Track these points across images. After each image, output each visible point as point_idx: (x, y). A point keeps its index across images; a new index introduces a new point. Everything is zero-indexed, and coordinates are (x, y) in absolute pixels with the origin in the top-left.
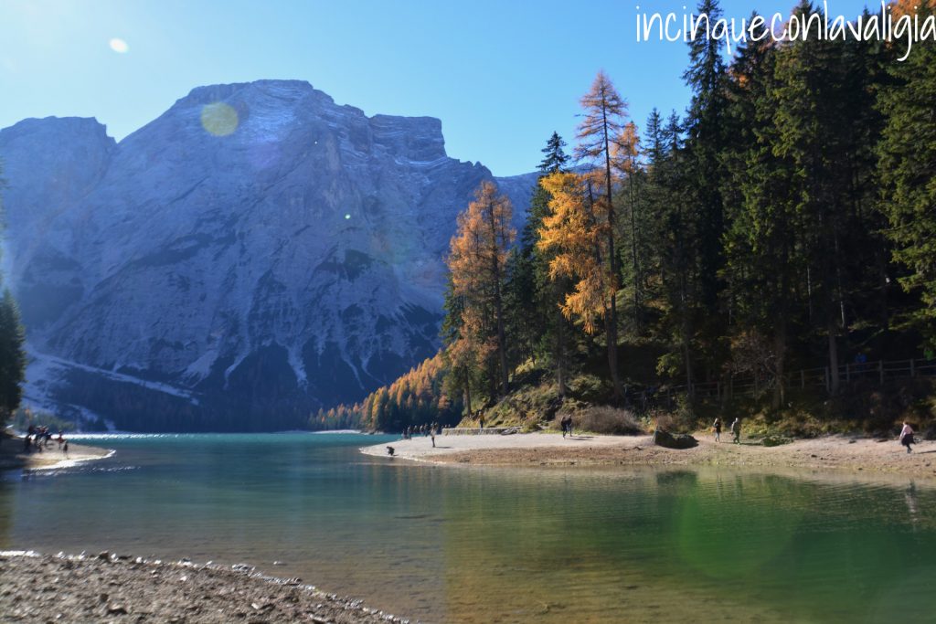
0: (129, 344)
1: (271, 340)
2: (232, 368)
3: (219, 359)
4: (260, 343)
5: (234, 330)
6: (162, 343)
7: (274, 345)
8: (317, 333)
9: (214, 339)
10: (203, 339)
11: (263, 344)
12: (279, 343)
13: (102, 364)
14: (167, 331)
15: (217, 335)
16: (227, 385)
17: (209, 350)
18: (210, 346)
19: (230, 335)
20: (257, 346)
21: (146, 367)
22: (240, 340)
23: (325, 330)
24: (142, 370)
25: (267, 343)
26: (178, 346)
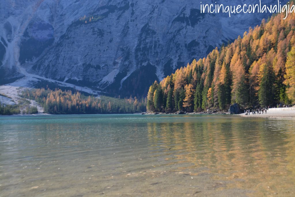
0: (73, 67)
1: (147, 62)
2: (125, 78)
3: (119, 74)
4: (141, 64)
5: (127, 58)
6: (90, 66)
7: (149, 65)
8: (172, 57)
9: (117, 63)
10: (111, 63)
11: (143, 64)
12: (151, 63)
13: (58, 78)
14: (92, 59)
15: (119, 61)
16: (121, 87)
17: (114, 69)
18: (116, 67)
19: (125, 61)
20: (139, 66)
21: (81, 79)
22: (130, 63)
23: (177, 56)
24: (79, 81)
25: (144, 64)
26: (98, 67)
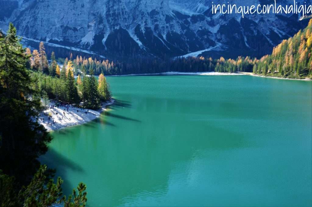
0: (51, 28)
1: (119, 26)
2: (105, 40)
3: (96, 36)
4: (114, 28)
5: (101, 21)
6: (67, 28)
7: (120, 28)
8: (140, 23)
9: (91, 26)
10: (86, 26)
11: (116, 28)
12: (122, 27)
13: (40, 38)
14: (68, 22)
15: (92, 24)
16: (106, 48)
17: (89, 31)
18: (90, 29)
19: (99, 24)
20: (112, 29)
21: (62, 40)
22: (105, 26)
23: (143, 22)
24: (60, 41)
25: (117, 28)
26: (75, 30)
